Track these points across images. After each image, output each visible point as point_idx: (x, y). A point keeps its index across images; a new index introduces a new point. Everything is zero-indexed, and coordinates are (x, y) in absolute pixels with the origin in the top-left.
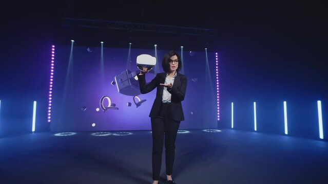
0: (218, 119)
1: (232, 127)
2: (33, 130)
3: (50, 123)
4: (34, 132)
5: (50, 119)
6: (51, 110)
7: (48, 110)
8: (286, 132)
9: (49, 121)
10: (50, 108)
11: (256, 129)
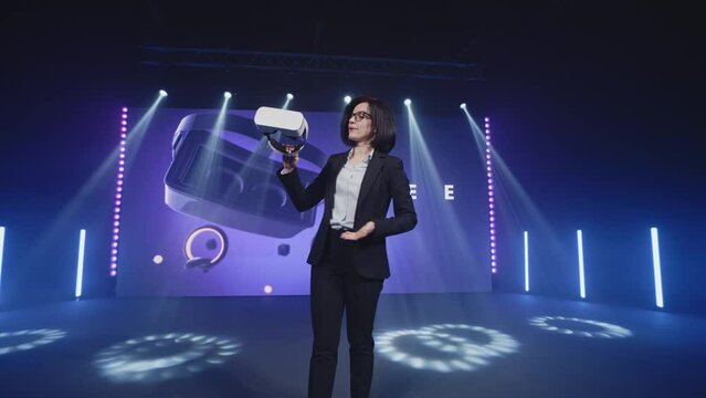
0: (494, 270)
1: (527, 289)
2: (78, 293)
3: (115, 277)
4: (80, 298)
5: (116, 269)
6: (117, 248)
7: (111, 248)
8: (660, 303)
9: (114, 273)
10: (115, 245)
11: (583, 295)
